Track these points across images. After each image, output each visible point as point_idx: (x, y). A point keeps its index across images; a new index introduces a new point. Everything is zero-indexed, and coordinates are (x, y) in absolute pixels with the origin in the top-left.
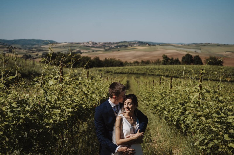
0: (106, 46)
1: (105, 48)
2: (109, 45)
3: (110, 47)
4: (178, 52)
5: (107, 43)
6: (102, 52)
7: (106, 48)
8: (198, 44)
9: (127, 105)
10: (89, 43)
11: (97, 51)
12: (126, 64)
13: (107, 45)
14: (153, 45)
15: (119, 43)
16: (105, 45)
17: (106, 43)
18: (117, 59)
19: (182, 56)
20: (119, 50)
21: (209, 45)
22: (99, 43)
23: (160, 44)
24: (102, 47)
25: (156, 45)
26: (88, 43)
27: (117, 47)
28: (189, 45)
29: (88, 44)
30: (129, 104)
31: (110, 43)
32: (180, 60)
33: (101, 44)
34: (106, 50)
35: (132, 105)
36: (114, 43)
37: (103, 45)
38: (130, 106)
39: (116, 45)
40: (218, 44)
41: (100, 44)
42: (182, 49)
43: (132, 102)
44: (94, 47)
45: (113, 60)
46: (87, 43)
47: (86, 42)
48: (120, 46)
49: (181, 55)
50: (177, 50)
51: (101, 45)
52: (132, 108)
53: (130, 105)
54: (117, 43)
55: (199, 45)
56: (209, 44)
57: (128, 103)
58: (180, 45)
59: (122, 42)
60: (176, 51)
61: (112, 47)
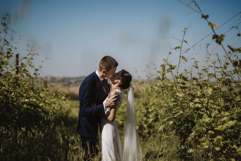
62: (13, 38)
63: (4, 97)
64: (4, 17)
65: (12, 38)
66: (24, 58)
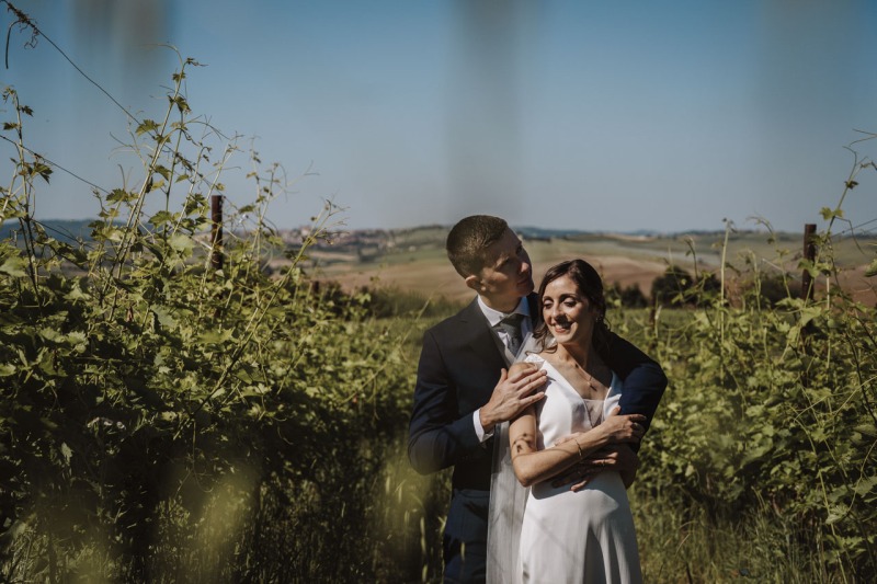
0: (363, 245)
1: (359, 253)
2: (377, 240)
3: (381, 246)
4: (636, 263)
5: (368, 233)
6: (347, 268)
7: (366, 252)
8: (709, 234)
9: (558, 307)
10: (299, 233)
11: (329, 263)
12: (443, 309)
13: (368, 241)
14: (541, 239)
15: (414, 230)
16: (362, 239)
17: (363, 234)
18: (406, 290)
19: (652, 279)
20: (412, 260)
21: (749, 236)
22: (339, 233)
23: (568, 236)
24: (350, 247)
25: (553, 239)
26: (295, 234)
27: (405, 246)
28: (675, 237)
29: (296, 237)
30: (568, 300)
31: (379, 233)
32: (646, 291)
33: (346, 237)
34: (365, 260)
35: (578, 305)
36: (393, 234)
37: (353, 240)
38: (570, 312)
39: (400, 240)
40: (783, 233)
41: (343, 235)
42: (651, 253)
43: (577, 291)
44: (319, 248)
45: (391, 295)
46: (291, 233)
47: (290, 228)
48: (418, 244)
49: (648, 274)
50: (632, 258)
51: (345, 241)
52: (578, 319)
53: (571, 305)
54: (405, 232)
55: (713, 237)
56: (750, 232)
57: (562, 298)
58: (642, 238)
59: (423, 228)
60: (627, 261)
61: (385, 248)
62: (209, 149)
63: (191, 417)
64: (179, 73)
65: (205, 152)
66: (242, 211)
